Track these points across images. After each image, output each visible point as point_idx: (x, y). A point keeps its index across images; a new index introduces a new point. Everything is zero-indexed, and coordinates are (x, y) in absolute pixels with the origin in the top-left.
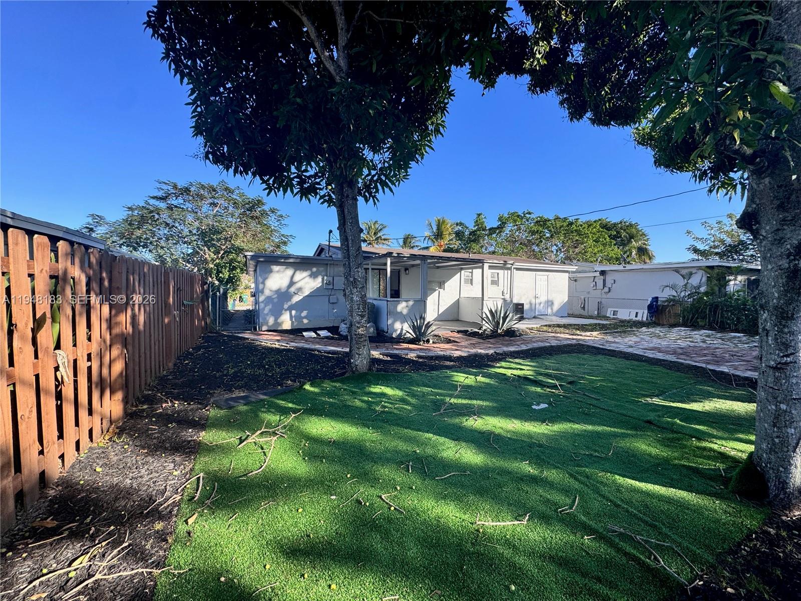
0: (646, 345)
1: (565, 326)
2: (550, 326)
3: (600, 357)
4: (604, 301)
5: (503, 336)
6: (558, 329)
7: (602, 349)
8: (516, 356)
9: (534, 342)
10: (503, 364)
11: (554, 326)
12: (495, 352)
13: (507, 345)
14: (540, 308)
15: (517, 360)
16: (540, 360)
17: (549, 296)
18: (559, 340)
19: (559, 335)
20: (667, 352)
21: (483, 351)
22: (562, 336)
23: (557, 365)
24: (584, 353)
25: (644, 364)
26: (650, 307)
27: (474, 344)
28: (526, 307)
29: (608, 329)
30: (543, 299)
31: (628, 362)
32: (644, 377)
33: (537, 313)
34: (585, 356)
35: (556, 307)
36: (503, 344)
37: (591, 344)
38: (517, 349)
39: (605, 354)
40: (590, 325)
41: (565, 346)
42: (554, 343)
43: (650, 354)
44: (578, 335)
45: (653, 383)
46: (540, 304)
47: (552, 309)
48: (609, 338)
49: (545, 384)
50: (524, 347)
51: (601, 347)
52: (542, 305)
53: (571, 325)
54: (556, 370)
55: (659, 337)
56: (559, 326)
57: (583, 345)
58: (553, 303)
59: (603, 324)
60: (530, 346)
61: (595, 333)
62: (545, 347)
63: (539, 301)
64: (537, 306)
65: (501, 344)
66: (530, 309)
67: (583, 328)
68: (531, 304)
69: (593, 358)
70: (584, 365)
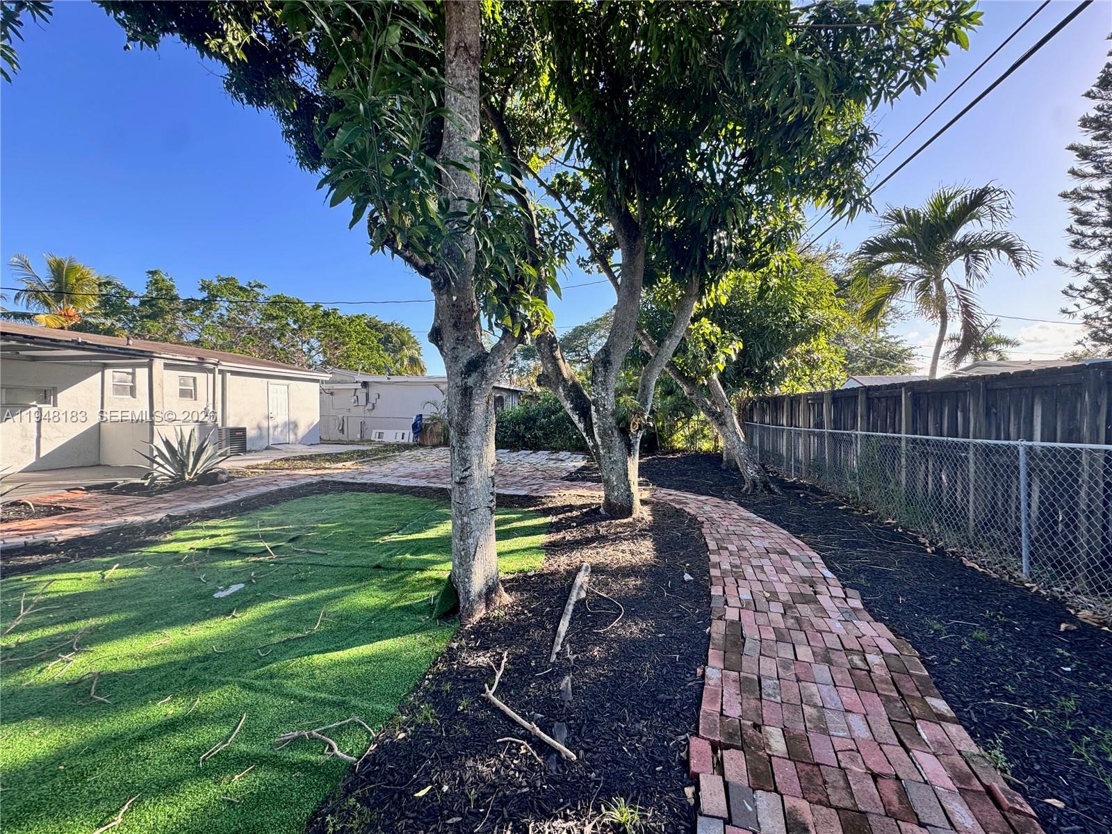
0: (402, 471)
1: (311, 458)
2: (287, 460)
3: (347, 495)
4: (368, 421)
5: (194, 484)
6: (299, 463)
7: (352, 483)
8: (211, 515)
9: (252, 487)
10: (180, 534)
11: (295, 459)
12: (168, 516)
13: (197, 500)
14: (276, 435)
15: (211, 523)
16: (253, 515)
17: (291, 415)
18: (294, 479)
19: (297, 472)
20: (421, 478)
21: (139, 519)
22: (302, 472)
23: (281, 517)
24: (326, 493)
25: (394, 495)
26: (415, 426)
27: (122, 508)
28: (251, 433)
29: (368, 456)
30: (281, 419)
31: (377, 496)
32: (389, 511)
33: (271, 442)
34: (327, 497)
35: (302, 431)
36: (189, 500)
37: (339, 479)
38: (217, 504)
39: (354, 490)
40: (346, 453)
41: (301, 487)
42: (285, 484)
43: (403, 483)
44: (325, 468)
45: (397, 516)
46: (277, 427)
47: (296, 434)
48: (366, 468)
49: (251, 551)
50: (231, 498)
51: (351, 481)
52: (279, 429)
53: (319, 455)
54: (277, 525)
55: (418, 460)
56: (302, 458)
57: (328, 482)
58: (296, 426)
59: (363, 451)
60: (243, 495)
61: (348, 464)
62: (270, 492)
63: (275, 424)
64: (271, 431)
65: (186, 500)
66: (260, 437)
67: (335, 458)
68: (259, 428)
69: (338, 497)
70: (321, 510)
